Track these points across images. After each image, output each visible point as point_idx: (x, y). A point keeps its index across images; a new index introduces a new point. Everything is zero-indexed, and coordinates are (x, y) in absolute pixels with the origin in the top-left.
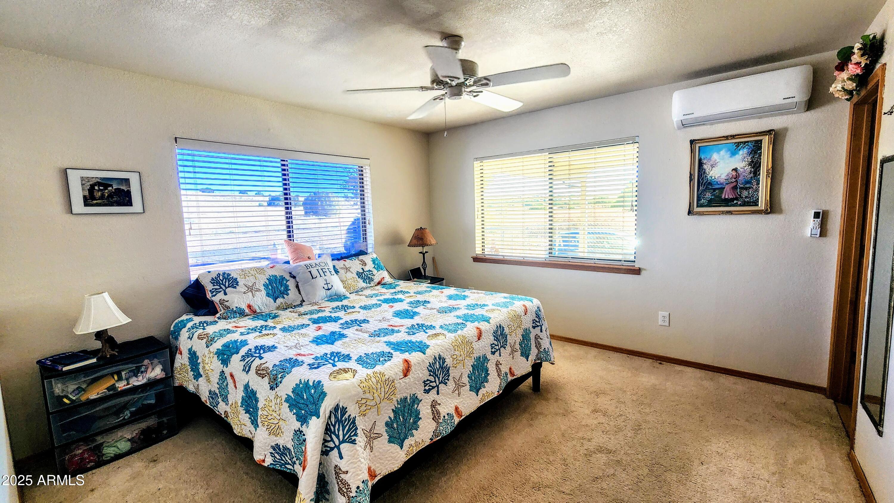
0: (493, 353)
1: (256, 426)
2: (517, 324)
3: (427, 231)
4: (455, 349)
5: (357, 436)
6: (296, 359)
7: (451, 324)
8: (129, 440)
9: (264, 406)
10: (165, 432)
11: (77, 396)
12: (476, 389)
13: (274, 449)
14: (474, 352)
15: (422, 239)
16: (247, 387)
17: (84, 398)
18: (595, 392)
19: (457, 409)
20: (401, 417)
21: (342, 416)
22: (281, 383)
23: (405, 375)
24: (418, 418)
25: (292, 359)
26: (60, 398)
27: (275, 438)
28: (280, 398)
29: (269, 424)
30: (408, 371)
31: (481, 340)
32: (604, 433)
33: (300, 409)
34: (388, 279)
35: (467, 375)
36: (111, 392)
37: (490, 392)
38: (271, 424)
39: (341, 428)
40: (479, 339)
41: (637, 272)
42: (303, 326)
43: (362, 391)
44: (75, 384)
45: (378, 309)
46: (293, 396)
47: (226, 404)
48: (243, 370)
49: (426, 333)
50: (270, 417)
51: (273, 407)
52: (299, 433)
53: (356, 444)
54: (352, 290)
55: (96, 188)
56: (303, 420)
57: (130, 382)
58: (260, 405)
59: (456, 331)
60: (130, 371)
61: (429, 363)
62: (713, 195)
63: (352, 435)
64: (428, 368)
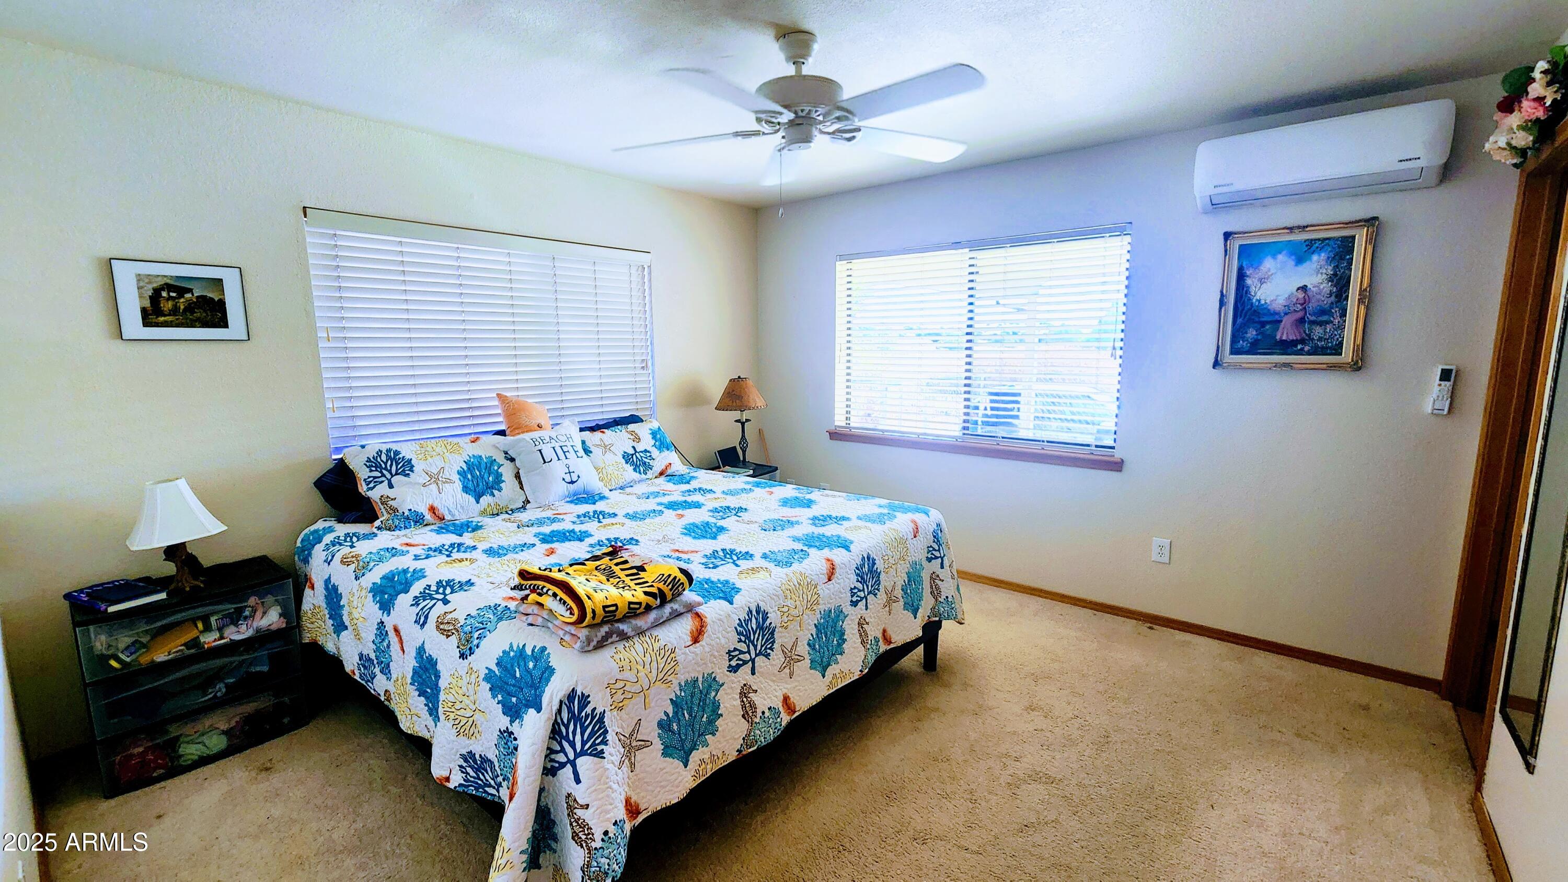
0: (854, 604)
1: (437, 719)
2: (898, 553)
3: (750, 382)
4: (786, 597)
5: (607, 745)
6: (506, 606)
7: (782, 550)
8: (224, 733)
9: (448, 686)
10: (286, 721)
11: (134, 657)
12: (822, 666)
13: (466, 761)
14: (821, 602)
15: (739, 397)
16: (421, 650)
17: (145, 660)
18: (1033, 674)
19: (786, 699)
20: (685, 712)
21: (581, 709)
22: (477, 647)
23: (696, 640)
24: (716, 714)
25: (499, 605)
26: (104, 659)
27: (468, 742)
28: (477, 674)
29: (457, 717)
30: (700, 634)
31: (833, 581)
32: (1045, 747)
33: (511, 695)
34: (678, 467)
35: (806, 642)
36: (193, 651)
37: (847, 672)
38: (460, 718)
39: (579, 730)
40: (830, 580)
41: (1117, 466)
42: (524, 546)
43: (618, 666)
44: (129, 636)
45: (658, 520)
46: (497, 672)
47: (388, 678)
48: (415, 622)
49: (737, 565)
50: (458, 706)
51: (464, 689)
52: (507, 735)
53: (604, 758)
54: (614, 484)
55: (164, 294)
56: (514, 713)
57: (225, 635)
58: (443, 683)
59: (789, 564)
60: (224, 617)
61: (739, 619)
62: (1262, 333)
63: (597, 742)
64: (736, 628)
